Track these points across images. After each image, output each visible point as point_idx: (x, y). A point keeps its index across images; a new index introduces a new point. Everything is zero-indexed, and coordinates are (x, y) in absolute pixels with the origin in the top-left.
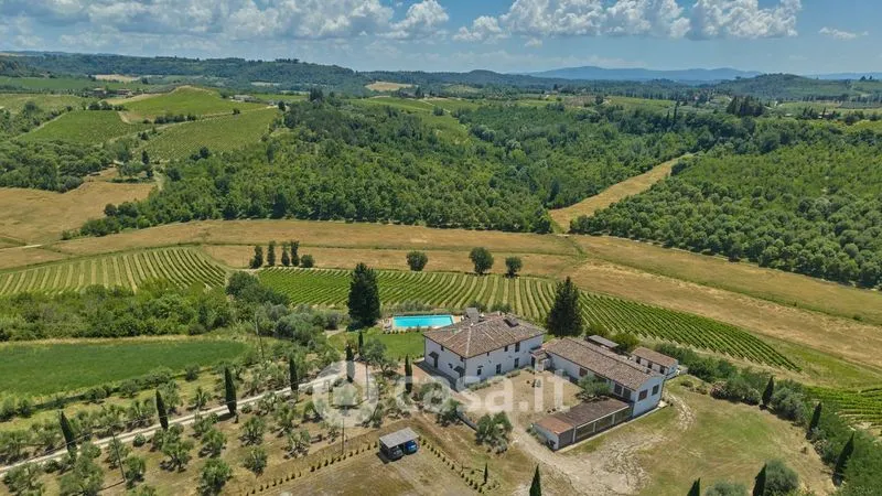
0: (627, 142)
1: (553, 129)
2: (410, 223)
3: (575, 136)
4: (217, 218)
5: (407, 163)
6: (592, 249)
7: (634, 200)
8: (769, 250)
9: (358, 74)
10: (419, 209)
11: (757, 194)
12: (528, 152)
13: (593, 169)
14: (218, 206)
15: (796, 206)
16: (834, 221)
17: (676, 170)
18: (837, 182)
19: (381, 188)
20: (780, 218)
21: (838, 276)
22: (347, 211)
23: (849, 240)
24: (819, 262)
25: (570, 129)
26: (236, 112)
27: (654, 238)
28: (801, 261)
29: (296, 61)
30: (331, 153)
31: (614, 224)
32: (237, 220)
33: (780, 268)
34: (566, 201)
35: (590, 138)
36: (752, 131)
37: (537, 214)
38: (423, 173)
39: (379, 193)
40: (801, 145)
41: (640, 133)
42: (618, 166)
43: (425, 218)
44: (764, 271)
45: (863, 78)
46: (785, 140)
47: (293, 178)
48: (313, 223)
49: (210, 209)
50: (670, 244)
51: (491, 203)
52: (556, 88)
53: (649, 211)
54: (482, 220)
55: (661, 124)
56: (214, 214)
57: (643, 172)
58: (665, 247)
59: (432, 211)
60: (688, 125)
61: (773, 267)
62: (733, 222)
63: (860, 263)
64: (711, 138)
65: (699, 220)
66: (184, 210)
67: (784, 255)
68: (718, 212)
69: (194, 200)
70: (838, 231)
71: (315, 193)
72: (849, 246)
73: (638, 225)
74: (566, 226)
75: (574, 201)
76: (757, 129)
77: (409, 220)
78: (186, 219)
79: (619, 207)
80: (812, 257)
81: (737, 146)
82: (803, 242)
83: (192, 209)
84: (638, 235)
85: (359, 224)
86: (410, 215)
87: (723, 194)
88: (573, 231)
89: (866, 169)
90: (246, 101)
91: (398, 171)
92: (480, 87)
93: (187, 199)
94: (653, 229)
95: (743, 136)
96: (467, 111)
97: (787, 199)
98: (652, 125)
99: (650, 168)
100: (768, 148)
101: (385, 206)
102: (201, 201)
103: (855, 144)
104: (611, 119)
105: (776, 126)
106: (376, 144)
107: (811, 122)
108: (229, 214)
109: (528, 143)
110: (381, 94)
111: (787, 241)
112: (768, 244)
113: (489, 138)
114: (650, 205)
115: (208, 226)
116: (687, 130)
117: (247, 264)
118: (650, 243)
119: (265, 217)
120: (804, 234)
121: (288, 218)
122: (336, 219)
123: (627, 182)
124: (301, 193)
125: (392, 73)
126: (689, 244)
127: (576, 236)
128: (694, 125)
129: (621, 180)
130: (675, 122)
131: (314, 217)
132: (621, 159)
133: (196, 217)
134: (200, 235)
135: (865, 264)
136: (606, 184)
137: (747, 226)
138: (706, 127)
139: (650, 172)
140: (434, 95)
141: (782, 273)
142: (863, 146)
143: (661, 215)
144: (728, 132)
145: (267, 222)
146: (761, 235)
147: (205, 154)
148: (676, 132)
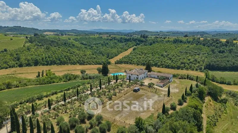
0: (120, 44)
1: (102, 42)
2: (75, 64)
3: (108, 44)
4: (17, 67)
5: (69, 50)
6: (122, 67)
7: (128, 56)
8: (159, 64)
9: (40, 30)
10: (77, 61)
11: (152, 53)
12: (97, 47)
13: (114, 51)
14: (16, 64)
15: (161, 55)
16: (169, 57)
17: (134, 50)
18: (166, 50)
19: (65, 56)
20: (159, 58)
21: (173, 68)
22: (57, 62)
23: (173, 61)
24: (169, 65)
25: (106, 42)
26: (11, 39)
27: (134, 64)
28: (165, 66)
29: (20, 27)
30: (48, 48)
31: (125, 61)
32: (24, 67)
33: (162, 67)
34: (111, 57)
35: (112, 43)
36: (147, 41)
37: (107, 60)
38: (74, 52)
39: (65, 58)
40: (157, 43)
41: (123, 42)
42: (120, 50)
43: (78, 63)
44: (159, 68)
45: (160, 31)
46: (154, 42)
47: (38, 55)
48: (47, 66)
49: (14, 65)
50: (138, 65)
51: (94, 58)
52: (97, 33)
53: (131, 58)
54: (93, 63)
55: (127, 40)
56: (15, 66)
57: (126, 51)
58: (137, 65)
59: (80, 61)
60: (133, 40)
61: (160, 67)
62: (150, 59)
63: (176, 65)
64: (139, 43)
65: (143, 59)
66: (5, 65)
67: (162, 65)
68: (146, 57)
69: (8, 63)
70: (170, 59)
71: (47, 59)
72: (173, 62)
73: (130, 61)
74: (114, 63)
75: (113, 58)
76: (148, 41)
77: (74, 63)
78: (7, 68)
79: (125, 58)
80: (167, 64)
81: (145, 44)
82: (165, 62)
83: (8, 65)
84: (131, 63)
85: (60, 66)
86: (74, 62)
87: (146, 54)
88: (116, 63)
89: (171, 47)
90: (13, 36)
91: (67, 52)
92: (76, 33)
93: (6, 62)
94: (134, 62)
95: (145, 42)
96: (77, 39)
97: (159, 54)
98: (125, 40)
99: (127, 50)
100: (151, 44)
101: (67, 60)
102: (11, 63)
103: (167, 43)
104: (115, 40)
105: (151, 40)
106: (59, 46)
107: (158, 39)
108: (21, 66)
109: (97, 45)
110: (51, 35)
111: (162, 62)
112: (158, 63)
113: (86, 45)
114: (131, 57)
115: (15, 69)
116: (133, 41)
117: (35, 77)
118: (134, 65)
119: (32, 66)
120: (164, 60)
121: (39, 65)
122: (54, 65)
123: (123, 53)
124: (43, 59)
125: (50, 30)
126: (142, 64)
127: (117, 65)
128: (134, 40)
129: (122, 52)
130: (130, 40)
131: (47, 65)
132: (120, 48)
133: (10, 67)
134: (13, 72)
135: (177, 65)
136: (119, 54)
137: (153, 59)
138: (137, 40)
139: (127, 51)
140: (66, 35)
141: (162, 68)
142: (169, 43)
143: (134, 59)
144: (142, 41)
145: (33, 67)
146: (156, 61)
147: (6, 50)
148: (131, 42)
